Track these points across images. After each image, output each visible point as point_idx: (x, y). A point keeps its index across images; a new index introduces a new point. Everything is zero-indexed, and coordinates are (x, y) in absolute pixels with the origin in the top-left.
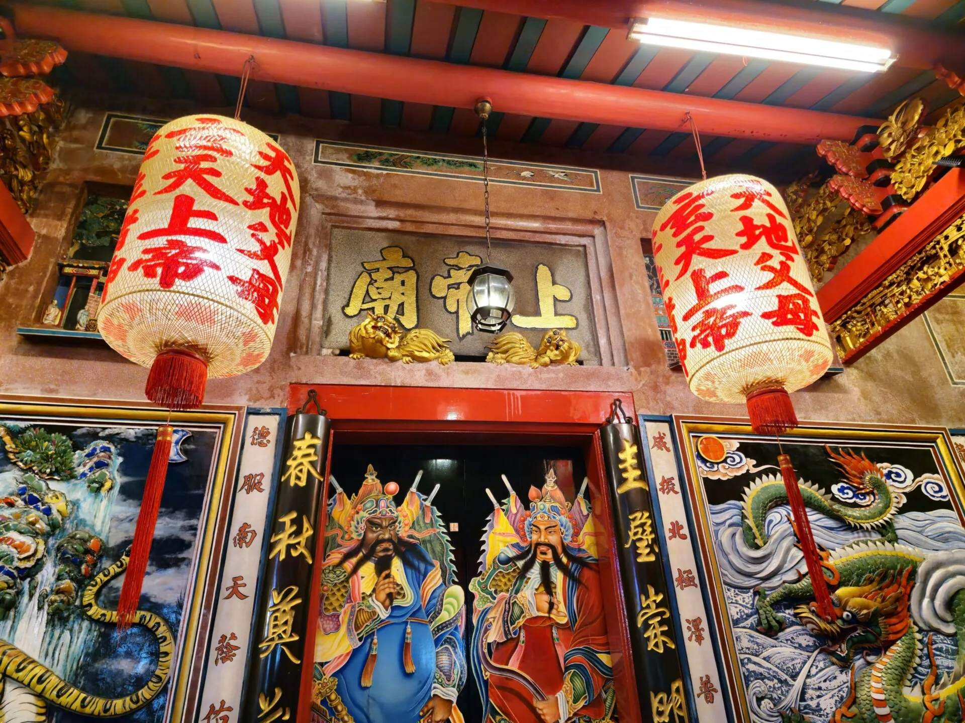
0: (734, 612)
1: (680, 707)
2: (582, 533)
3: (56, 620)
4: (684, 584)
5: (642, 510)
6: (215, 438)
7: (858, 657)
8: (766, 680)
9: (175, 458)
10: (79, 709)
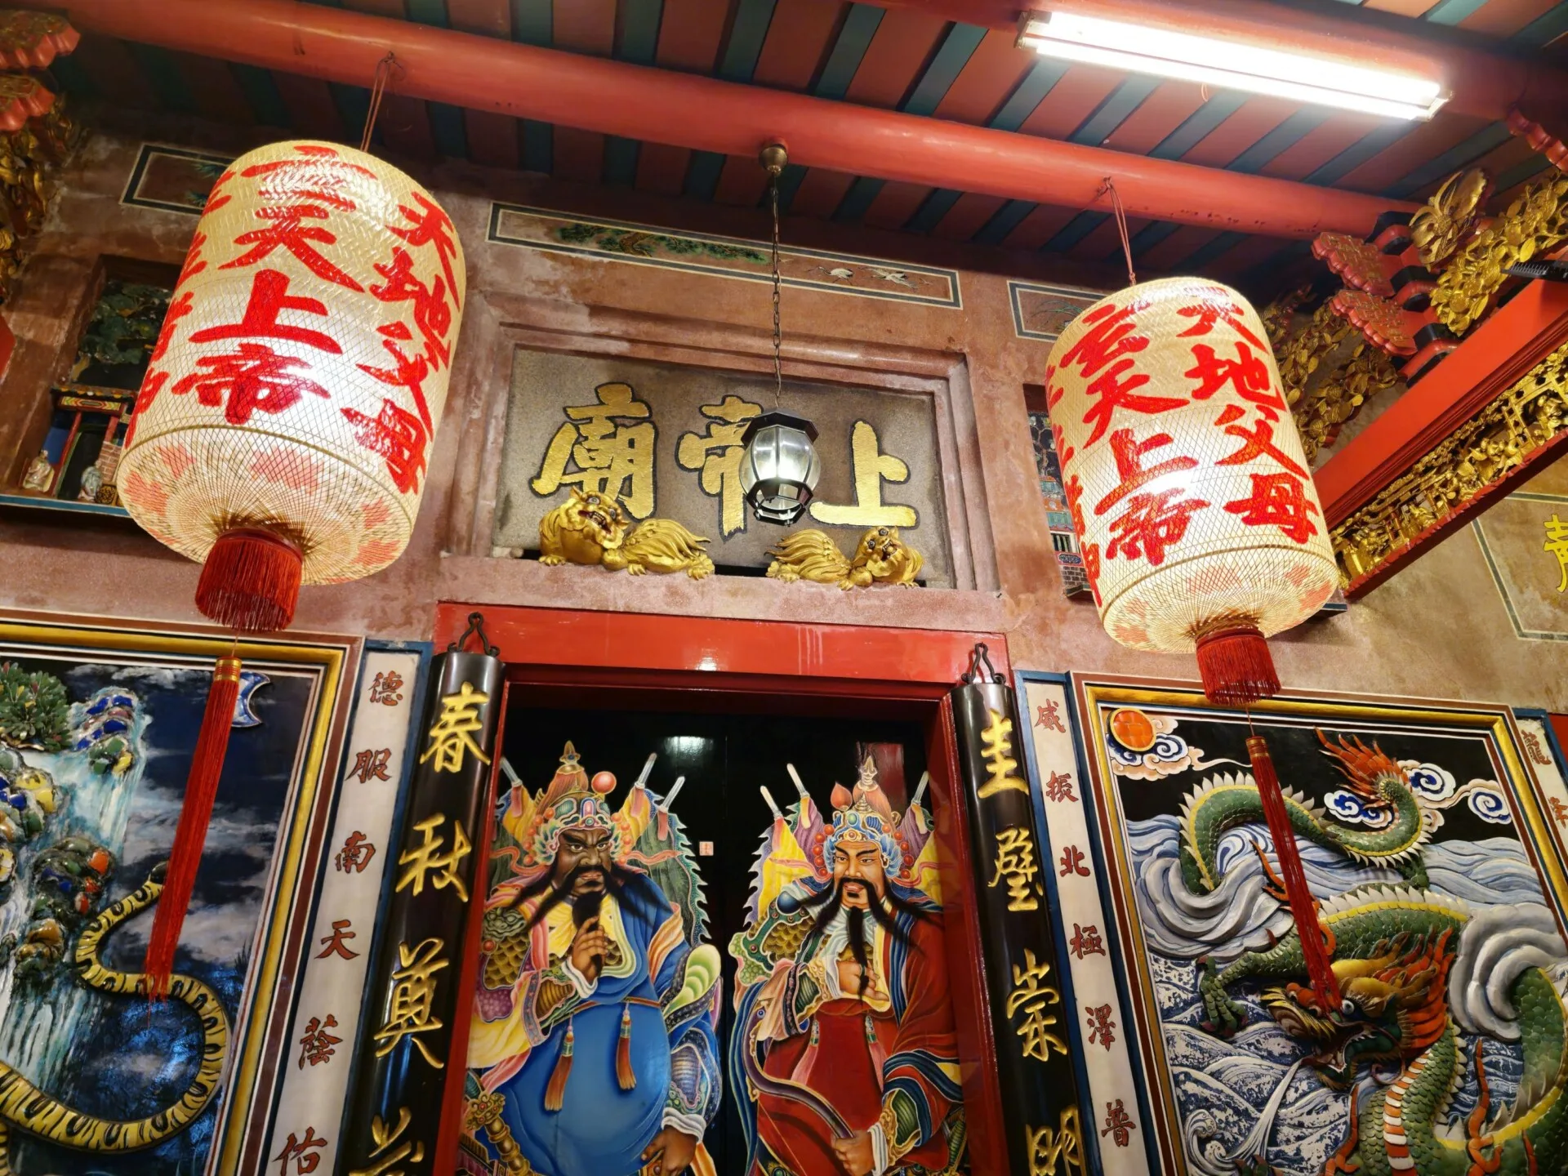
0: (1164, 996)
1: (1074, 1152)
2: (917, 864)
3: (29, 986)
4: (1083, 949)
5: (1017, 827)
6: (309, 689)
7: (1363, 1074)
8: (1214, 1110)
9: (241, 719)
10: (63, 1137)
